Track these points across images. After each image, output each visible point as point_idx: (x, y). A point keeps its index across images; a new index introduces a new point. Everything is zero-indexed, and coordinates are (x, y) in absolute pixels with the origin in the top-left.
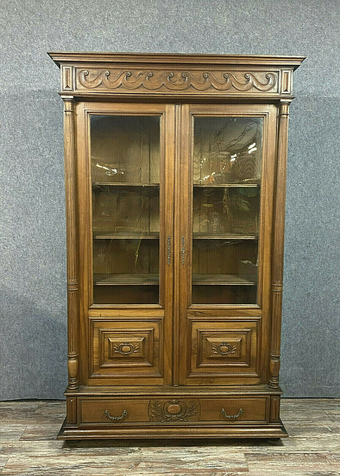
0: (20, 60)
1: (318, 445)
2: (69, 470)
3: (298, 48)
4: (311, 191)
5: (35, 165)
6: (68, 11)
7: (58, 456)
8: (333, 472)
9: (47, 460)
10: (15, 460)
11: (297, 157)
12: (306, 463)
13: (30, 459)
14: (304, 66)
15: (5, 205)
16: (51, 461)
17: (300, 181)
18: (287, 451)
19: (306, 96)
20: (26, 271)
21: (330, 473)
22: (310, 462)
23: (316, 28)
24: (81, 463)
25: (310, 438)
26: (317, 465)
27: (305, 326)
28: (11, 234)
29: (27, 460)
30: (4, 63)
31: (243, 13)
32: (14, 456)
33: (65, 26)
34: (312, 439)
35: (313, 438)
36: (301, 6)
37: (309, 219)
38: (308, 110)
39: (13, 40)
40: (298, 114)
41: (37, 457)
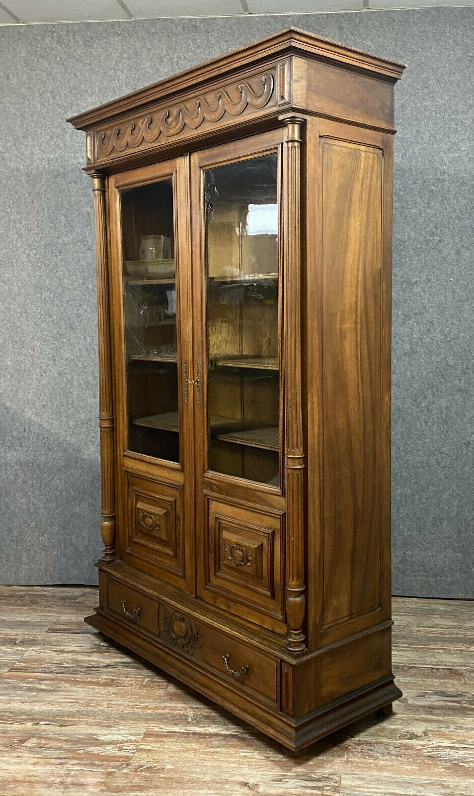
0: (63, 123)
1: (457, 660)
2: (99, 669)
3: (444, 87)
4: (468, 291)
5: (82, 262)
6: (125, 56)
7: (91, 652)
8: (465, 692)
9: (75, 657)
10: (34, 653)
11: (445, 243)
12: (429, 680)
13: (54, 654)
14: (453, 112)
15: (42, 317)
16: (80, 657)
17: (450, 277)
18: (409, 664)
19: (457, 155)
20: (70, 407)
21: (460, 693)
22: (436, 678)
23: (470, 58)
24: (117, 662)
25: (450, 650)
26: (445, 683)
27: (464, 491)
28: (50, 356)
29: (49, 654)
30: (43, 128)
31: (363, 43)
32: (34, 649)
33: (122, 76)
34: (453, 652)
35: (454, 650)
36: (447, 29)
37: (465, 332)
38: (460, 176)
39: (54, 98)
40: (445, 181)
41: (62, 652)
